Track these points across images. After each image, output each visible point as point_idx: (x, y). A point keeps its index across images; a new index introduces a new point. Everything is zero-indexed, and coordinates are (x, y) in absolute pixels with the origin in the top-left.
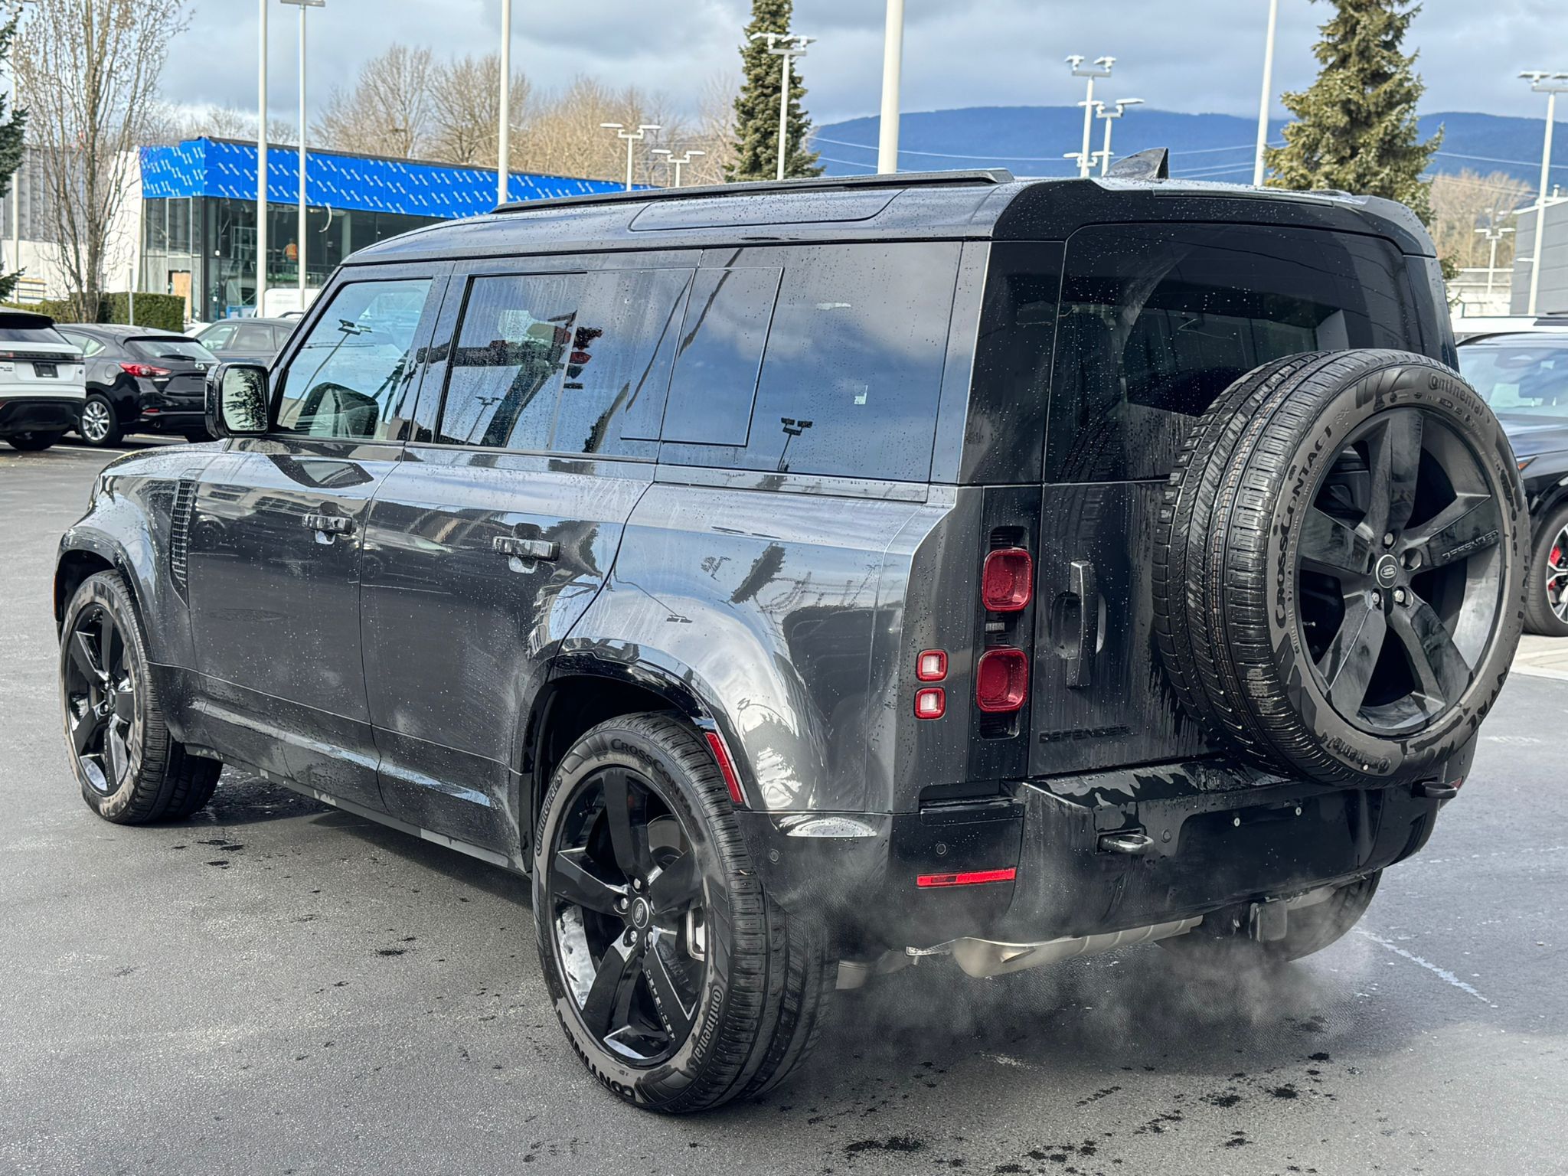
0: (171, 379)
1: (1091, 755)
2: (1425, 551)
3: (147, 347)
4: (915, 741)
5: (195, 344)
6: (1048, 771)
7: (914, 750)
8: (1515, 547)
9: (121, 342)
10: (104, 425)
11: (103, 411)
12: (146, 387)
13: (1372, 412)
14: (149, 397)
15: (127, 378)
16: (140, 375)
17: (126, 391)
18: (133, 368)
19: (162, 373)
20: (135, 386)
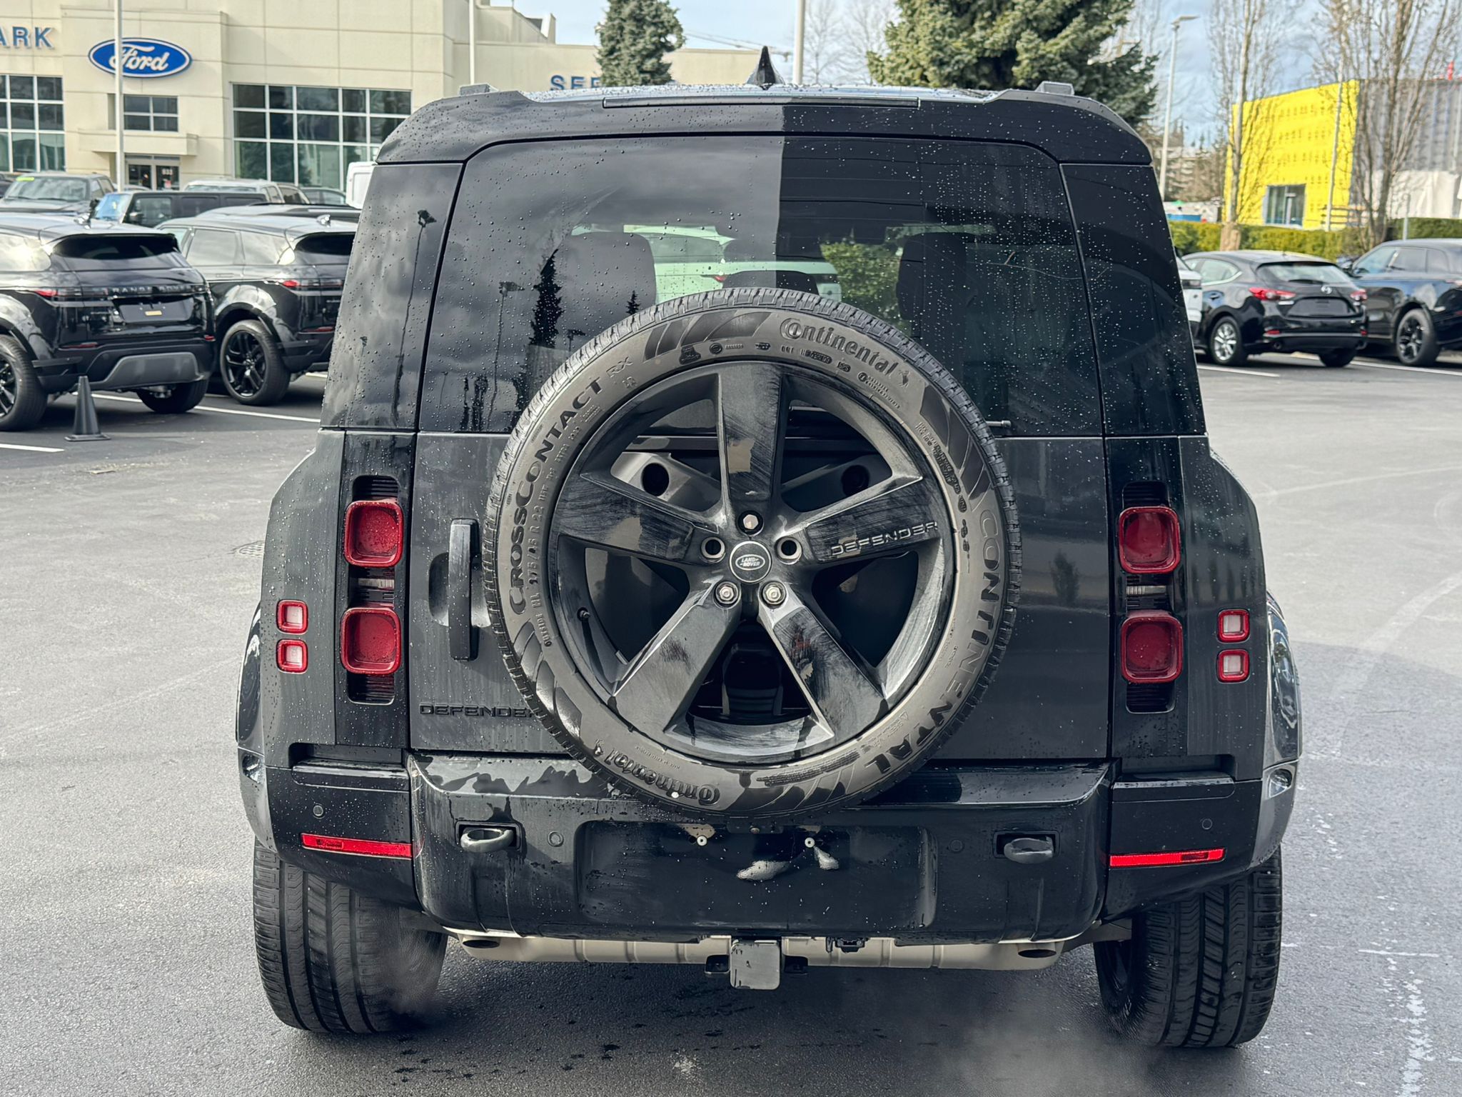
0: (1296, 302)
1: (491, 735)
2: (803, 539)
3: (1281, 272)
4: (280, 692)
5: (1332, 268)
6: (436, 746)
7: (280, 703)
8: (966, 547)
9: (1255, 267)
10: (1232, 346)
11: (1231, 333)
12: (1270, 310)
13: (678, 365)
14: (1273, 320)
15: (1255, 301)
16: (1266, 298)
17: (1252, 313)
18: (1260, 293)
19: (1288, 297)
20: (1261, 310)
